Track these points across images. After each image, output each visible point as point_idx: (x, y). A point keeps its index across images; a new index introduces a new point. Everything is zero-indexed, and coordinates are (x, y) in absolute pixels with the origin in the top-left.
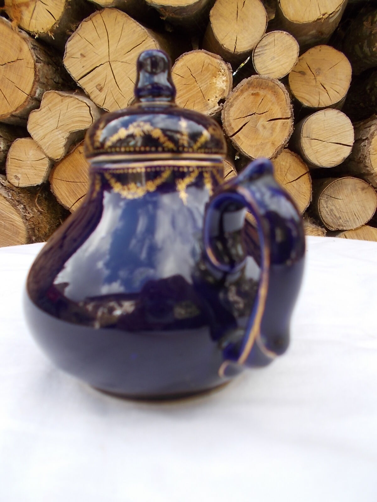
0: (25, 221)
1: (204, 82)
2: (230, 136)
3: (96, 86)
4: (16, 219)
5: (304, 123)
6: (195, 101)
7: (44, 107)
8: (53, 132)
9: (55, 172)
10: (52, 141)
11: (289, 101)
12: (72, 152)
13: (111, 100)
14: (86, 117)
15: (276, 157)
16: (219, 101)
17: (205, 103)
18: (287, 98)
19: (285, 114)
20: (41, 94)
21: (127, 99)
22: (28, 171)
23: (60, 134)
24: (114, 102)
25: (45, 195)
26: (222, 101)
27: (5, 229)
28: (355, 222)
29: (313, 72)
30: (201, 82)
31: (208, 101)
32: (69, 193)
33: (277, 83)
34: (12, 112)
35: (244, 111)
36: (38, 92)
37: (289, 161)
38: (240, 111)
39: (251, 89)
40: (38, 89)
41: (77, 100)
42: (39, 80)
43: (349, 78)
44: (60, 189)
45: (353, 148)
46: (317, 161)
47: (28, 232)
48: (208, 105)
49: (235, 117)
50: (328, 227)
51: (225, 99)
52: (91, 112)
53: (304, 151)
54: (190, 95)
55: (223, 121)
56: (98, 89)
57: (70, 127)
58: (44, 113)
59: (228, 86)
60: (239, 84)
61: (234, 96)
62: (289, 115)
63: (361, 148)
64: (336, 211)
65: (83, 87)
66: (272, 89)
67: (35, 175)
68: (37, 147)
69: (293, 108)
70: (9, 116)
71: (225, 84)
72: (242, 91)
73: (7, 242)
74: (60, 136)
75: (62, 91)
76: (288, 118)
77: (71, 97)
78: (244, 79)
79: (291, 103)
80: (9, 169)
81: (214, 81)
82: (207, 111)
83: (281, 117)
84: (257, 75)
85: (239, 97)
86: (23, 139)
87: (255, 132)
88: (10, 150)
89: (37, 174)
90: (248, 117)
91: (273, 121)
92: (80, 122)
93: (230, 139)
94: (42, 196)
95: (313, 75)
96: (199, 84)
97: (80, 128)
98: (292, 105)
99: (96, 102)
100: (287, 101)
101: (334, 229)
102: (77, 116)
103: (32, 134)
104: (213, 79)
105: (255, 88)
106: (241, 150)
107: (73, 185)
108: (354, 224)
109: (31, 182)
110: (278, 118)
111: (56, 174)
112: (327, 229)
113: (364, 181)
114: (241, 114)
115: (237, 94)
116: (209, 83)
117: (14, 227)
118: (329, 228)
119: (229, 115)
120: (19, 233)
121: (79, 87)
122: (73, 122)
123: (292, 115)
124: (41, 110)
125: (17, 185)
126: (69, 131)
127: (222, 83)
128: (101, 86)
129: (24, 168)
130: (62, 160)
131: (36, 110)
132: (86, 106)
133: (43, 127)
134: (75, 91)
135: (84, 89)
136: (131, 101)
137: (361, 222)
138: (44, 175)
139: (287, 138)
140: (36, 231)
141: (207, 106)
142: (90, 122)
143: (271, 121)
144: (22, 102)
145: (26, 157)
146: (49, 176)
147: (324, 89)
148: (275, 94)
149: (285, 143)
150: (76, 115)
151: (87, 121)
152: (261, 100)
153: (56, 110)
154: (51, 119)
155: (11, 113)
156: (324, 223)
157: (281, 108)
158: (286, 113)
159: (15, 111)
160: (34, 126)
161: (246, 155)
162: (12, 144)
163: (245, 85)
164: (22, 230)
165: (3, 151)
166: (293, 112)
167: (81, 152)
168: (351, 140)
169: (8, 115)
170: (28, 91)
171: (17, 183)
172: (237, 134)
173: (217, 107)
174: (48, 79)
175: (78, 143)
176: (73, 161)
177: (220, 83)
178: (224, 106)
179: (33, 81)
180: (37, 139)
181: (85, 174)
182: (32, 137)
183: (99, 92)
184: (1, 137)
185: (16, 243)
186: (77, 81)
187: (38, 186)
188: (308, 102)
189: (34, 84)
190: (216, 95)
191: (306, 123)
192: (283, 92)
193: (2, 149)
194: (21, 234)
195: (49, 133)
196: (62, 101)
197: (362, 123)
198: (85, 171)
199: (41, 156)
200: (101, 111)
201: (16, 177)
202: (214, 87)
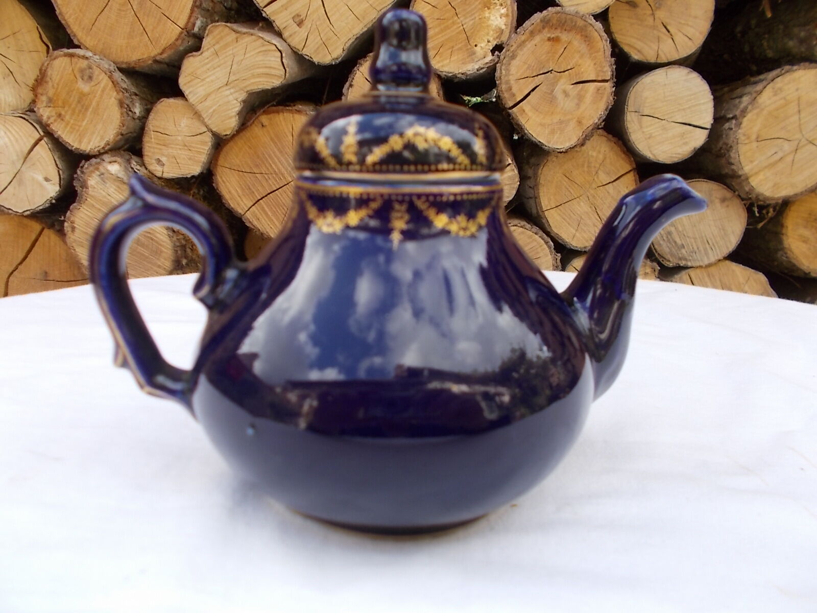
0: (171, 234)
1: (470, 16)
2: (508, 107)
3: (293, 18)
4: (157, 230)
5: (632, 88)
6: (453, 47)
7: (208, 49)
8: (220, 90)
9: (221, 156)
10: (218, 105)
11: (609, 51)
12: (249, 124)
13: (316, 41)
14: (275, 68)
15: (582, 145)
16: (493, 48)
17: (470, 50)
18: (605, 46)
19: (602, 74)
20: (204, 28)
21: (342, 40)
22: (178, 153)
23: (231, 94)
24: (321, 44)
25: (204, 191)
26: (498, 48)
27: (138, 245)
28: (707, 254)
29: (651, 4)
30: (464, 15)
31: (475, 47)
32: (243, 190)
33: (591, 22)
34: (156, 55)
35: (534, 66)
36: (198, 23)
37: (602, 150)
38: (526, 66)
39: (546, 30)
40: (199, 19)
41: (261, 39)
42: (201, 5)
43: (711, 15)
44: (228, 184)
45: (710, 132)
46: (651, 151)
47: (176, 251)
48: (474, 53)
49: (518, 76)
50: (663, 261)
51: (503, 46)
52: (283, 61)
53: (628, 134)
54: (447, 37)
55: (499, 82)
56: (296, 23)
57: (248, 83)
58: (208, 58)
59: (510, 24)
60: (527, 22)
61: (519, 41)
62: (608, 75)
63: (724, 132)
64: (677, 235)
65: (272, 18)
66: (581, 32)
67: (190, 159)
68: (193, 113)
69: (616, 63)
70: (150, 62)
71: (505, 21)
72: (532, 34)
73: (141, 266)
74: (231, 98)
75: (235, 22)
76: (606, 81)
77: (252, 35)
78: (536, 13)
79: (612, 55)
80: (147, 147)
81: (487, 15)
82: (473, 64)
83: (594, 79)
84: (559, 8)
85: (527, 43)
86: (171, 100)
87: (551, 101)
88: (151, 117)
89: (192, 157)
90: (539, 76)
91: (581, 85)
92: (264, 75)
93: (508, 112)
94: (198, 193)
95: (650, 9)
96: (461, 19)
97: (265, 85)
98: (613, 59)
99: (292, 44)
100: (606, 51)
101: (671, 265)
102: (260, 66)
103: (186, 93)
104: (485, 11)
105: (554, 29)
106: (526, 131)
107: (250, 178)
108: (706, 258)
109: (182, 170)
110: (589, 79)
111: (223, 158)
112: (660, 264)
113: (725, 187)
114: (528, 71)
115: (523, 38)
116: (477, 18)
117: (154, 243)
118: (663, 263)
119: (509, 72)
120: (161, 252)
121: (264, 17)
122: (254, 76)
123: (613, 75)
124: (202, 53)
125: (159, 174)
126: (246, 90)
127: (499, 18)
128: (301, 17)
129: (172, 148)
130: (233, 136)
131: (194, 53)
132: (275, 50)
133: (205, 82)
134: (259, 24)
135: (272, 22)
136: (349, 44)
137: (717, 255)
138: (203, 160)
139: (602, 113)
140: (188, 250)
141: (473, 56)
142: (280, 77)
143: (578, 85)
144: (173, 39)
145: (176, 129)
146: (211, 162)
147: (667, 32)
148: (586, 39)
149: (600, 122)
150: (259, 64)
151: (275, 75)
152: (563, 50)
153: (227, 54)
154: (218, 69)
155: (154, 57)
156: (657, 255)
157: (595, 64)
158: (603, 72)
159: (161, 54)
160: (190, 80)
161: (534, 140)
162: (154, 108)
163: (537, 24)
164: (167, 248)
165: (139, 118)
166: (614, 69)
167: (264, 124)
168: (707, 120)
169: (149, 60)
170: (182, 22)
171: (159, 171)
172: (521, 104)
173: (490, 57)
174: (215, 3)
175: (260, 109)
176: (251, 139)
177: (496, 18)
178: (502, 57)
179: (190, 6)
180: (194, 101)
181: (269, 160)
182: (186, 97)
183: (298, 27)
184: (136, 95)
185: (155, 268)
186: (261, 9)
187: (193, 177)
188: (639, 54)
189: (192, 11)
190: (489, 37)
191: (634, 89)
192: (599, 37)
193: (138, 114)
194: (164, 255)
195: (214, 91)
196: (237, 41)
197: (726, 89)
198: (270, 156)
199: (199, 129)
200: (301, 59)
201: (159, 161)
202: (486, 24)
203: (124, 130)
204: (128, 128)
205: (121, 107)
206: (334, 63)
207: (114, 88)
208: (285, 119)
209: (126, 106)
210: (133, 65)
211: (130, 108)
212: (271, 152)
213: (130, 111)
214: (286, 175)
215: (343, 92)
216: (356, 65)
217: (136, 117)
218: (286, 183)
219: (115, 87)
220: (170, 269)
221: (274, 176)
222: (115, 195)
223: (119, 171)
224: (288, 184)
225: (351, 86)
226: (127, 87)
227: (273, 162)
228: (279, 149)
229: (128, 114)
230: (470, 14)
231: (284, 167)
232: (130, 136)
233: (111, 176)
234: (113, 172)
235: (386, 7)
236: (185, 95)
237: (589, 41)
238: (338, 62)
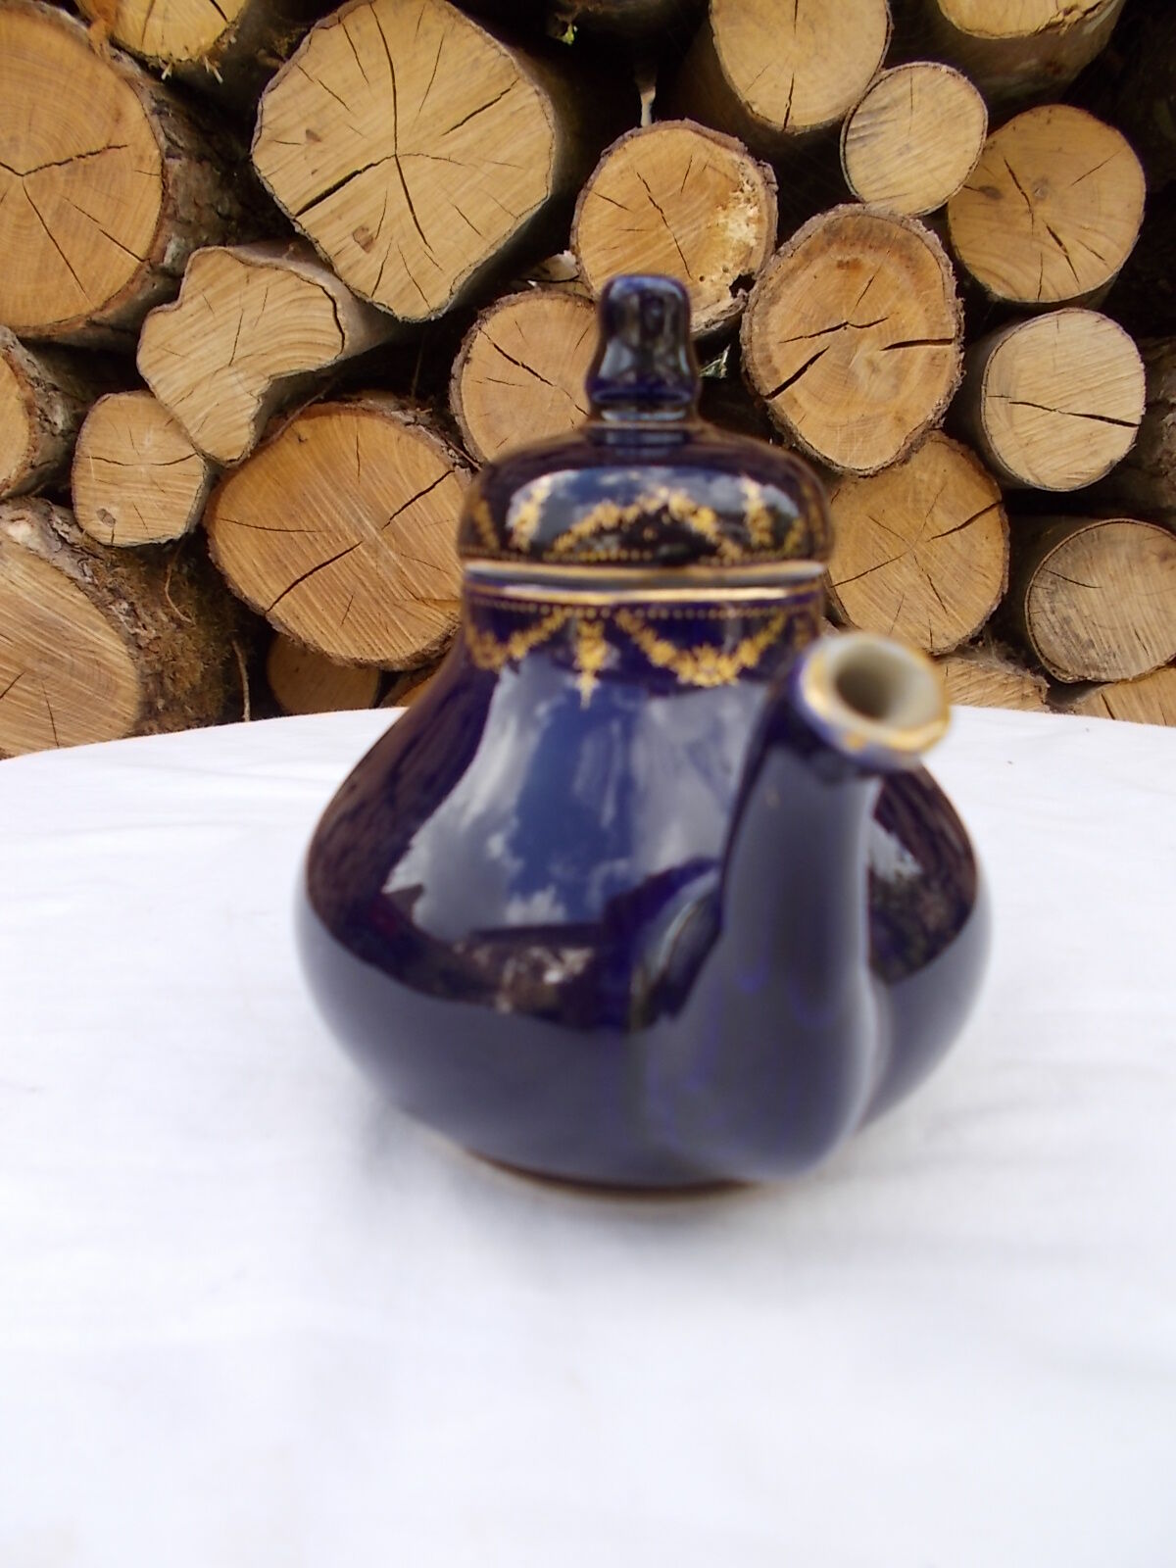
0: (134, 652)
1: (689, 223)
2: (766, 394)
3: (353, 234)
4: (106, 646)
5: (994, 352)
7: (192, 298)
8: (218, 375)
9: (222, 500)
10: (214, 404)
11: (952, 285)
12: (275, 437)
13: (399, 277)
14: (322, 331)
15: (905, 461)
16: (735, 283)
18: (946, 277)
19: (939, 328)
20: (183, 256)
21: (449, 274)
22: (141, 498)
23: (240, 382)
24: (409, 283)
25: (189, 566)
26: (744, 283)
27: (72, 675)
28: (1135, 657)
29: (1026, 192)
30: (679, 222)
31: (700, 283)
32: (266, 563)
33: (918, 232)
34: (93, 312)
35: (812, 317)
36: (172, 248)
37: (940, 469)
38: (799, 316)
39: (835, 247)
40: (172, 242)
41: (295, 277)
42: (176, 212)
43: (1139, 210)
44: (237, 553)
45: (1138, 431)
46: (1030, 469)
47: (146, 685)
48: (698, 293)
49: (784, 334)
50: (1054, 671)
51: (754, 278)
52: (339, 316)
53: (989, 438)
54: (646, 264)
55: (748, 346)
56: (359, 243)
57: (272, 360)
58: (192, 315)
59: (764, 236)
60: (797, 234)
61: (784, 269)
62: (951, 330)
63: (1165, 430)
64: (1080, 623)
65: (314, 235)
66: (901, 250)
67: (164, 508)
68: (167, 421)
69: (965, 308)
70: (81, 325)
71: (755, 231)
72: (808, 255)
73: (79, 715)
74: (239, 389)
75: (245, 246)
76: (949, 341)
77: (277, 269)
78: (814, 215)
79: (958, 294)
80: (81, 489)
81: (722, 221)
82: (697, 314)
83: (925, 338)
84: (857, 205)
85: (799, 272)
86: (124, 398)
87: (846, 382)
88: (85, 430)
89: (168, 506)
90: (823, 335)
91: (902, 349)
92: (303, 346)
93: (766, 404)
94: (179, 572)
95: (1025, 201)
96: (673, 229)
97: (301, 365)
98: (960, 299)
99: (353, 284)
100: (946, 286)
101: (1070, 678)
102: (296, 327)
103: (152, 382)
104: (718, 212)
105: (848, 245)
106: (800, 439)
107: (279, 540)
108: (1133, 664)
109: (150, 531)
110: (916, 339)
111: (227, 504)
112: (1049, 678)
113: (1168, 532)
114: (802, 325)
115: (791, 263)
116: (703, 228)
117: (102, 671)
118: (1056, 676)
119: (766, 328)
120: (118, 687)
121: (298, 234)
122: (282, 347)
123: (960, 330)
124: (180, 306)
125: (106, 540)
126: (268, 375)
127: (744, 226)
128: (370, 233)
129: (128, 488)
130: (244, 463)
131: (165, 306)
132: (323, 298)
133: (188, 361)
134: (288, 249)
135: (314, 241)
136: (462, 282)
137: (1155, 660)
138: (189, 509)
139: (942, 402)
140: (168, 682)
141: (697, 299)
142: (333, 348)
143: (896, 350)
144: (124, 282)
145: (134, 451)
146: (203, 513)
147: (1057, 246)
148: (909, 264)
149: (937, 418)
150: (293, 325)
151: (324, 345)
152: (866, 285)
153: (230, 306)
154: (214, 335)
155: (88, 316)
156: (1043, 661)
157: (926, 310)
158: (942, 324)
159: (101, 310)
160: (158, 357)
161: (816, 454)
162: (90, 413)
163: (818, 237)
164: (126, 680)
165: (63, 434)
166: (962, 320)
167: (303, 438)
168: (1133, 408)
169: (78, 321)
170: (141, 247)
171: (107, 534)
172: (790, 387)
173: (728, 301)
174: (201, 208)
175: (294, 413)
176: (279, 465)
177: (739, 225)
178: (752, 300)
179: (155, 216)
180: (168, 397)
181: (315, 505)
182: (152, 390)
183: (363, 252)
184: (55, 389)
185: (106, 718)
186: (293, 217)
187: (171, 541)
188: (1005, 286)
189: (159, 224)
190: (726, 263)
191: (998, 353)
192: (933, 260)
193: (60, 426)
194: (122, 692)
195: (205, 378)
196: (248, 281)
197: (1165, 348)
198: (315, 497)
199: (180, 450)
200: (369, 311)
201: (104, 514)
202: (721, 238)
203: (37, 458)
204: (43, 453)
205: (30, 414)
206: (433, 318)
207: (14, 378)
208: (342, 425)
209: (39, 412)
210: (46, 332)
211: (46, 416)
212: (318, 491)
213: (47, 420)
214: (348, 532)
215: (453, 371)
216: (476, 321)
217: (57, 432)
218: (348, 548)
219: (16, 375)
220: (134, 720)
221: (325, 534)
222: (25, 583)
223: (30, 536)
224: (352, 549)
225: (467, 360)
226: (38, 376)
227: (321, 508)
228: (332, 484)
229: (42, 426)
230: (689, 220)
231: (343, 518)
232: (46, 469)
233: (14, 546)
234: (19, 540)
235: (531, 209)
236: (150, 386)
237: (913, 267)
238: (440, 315)
